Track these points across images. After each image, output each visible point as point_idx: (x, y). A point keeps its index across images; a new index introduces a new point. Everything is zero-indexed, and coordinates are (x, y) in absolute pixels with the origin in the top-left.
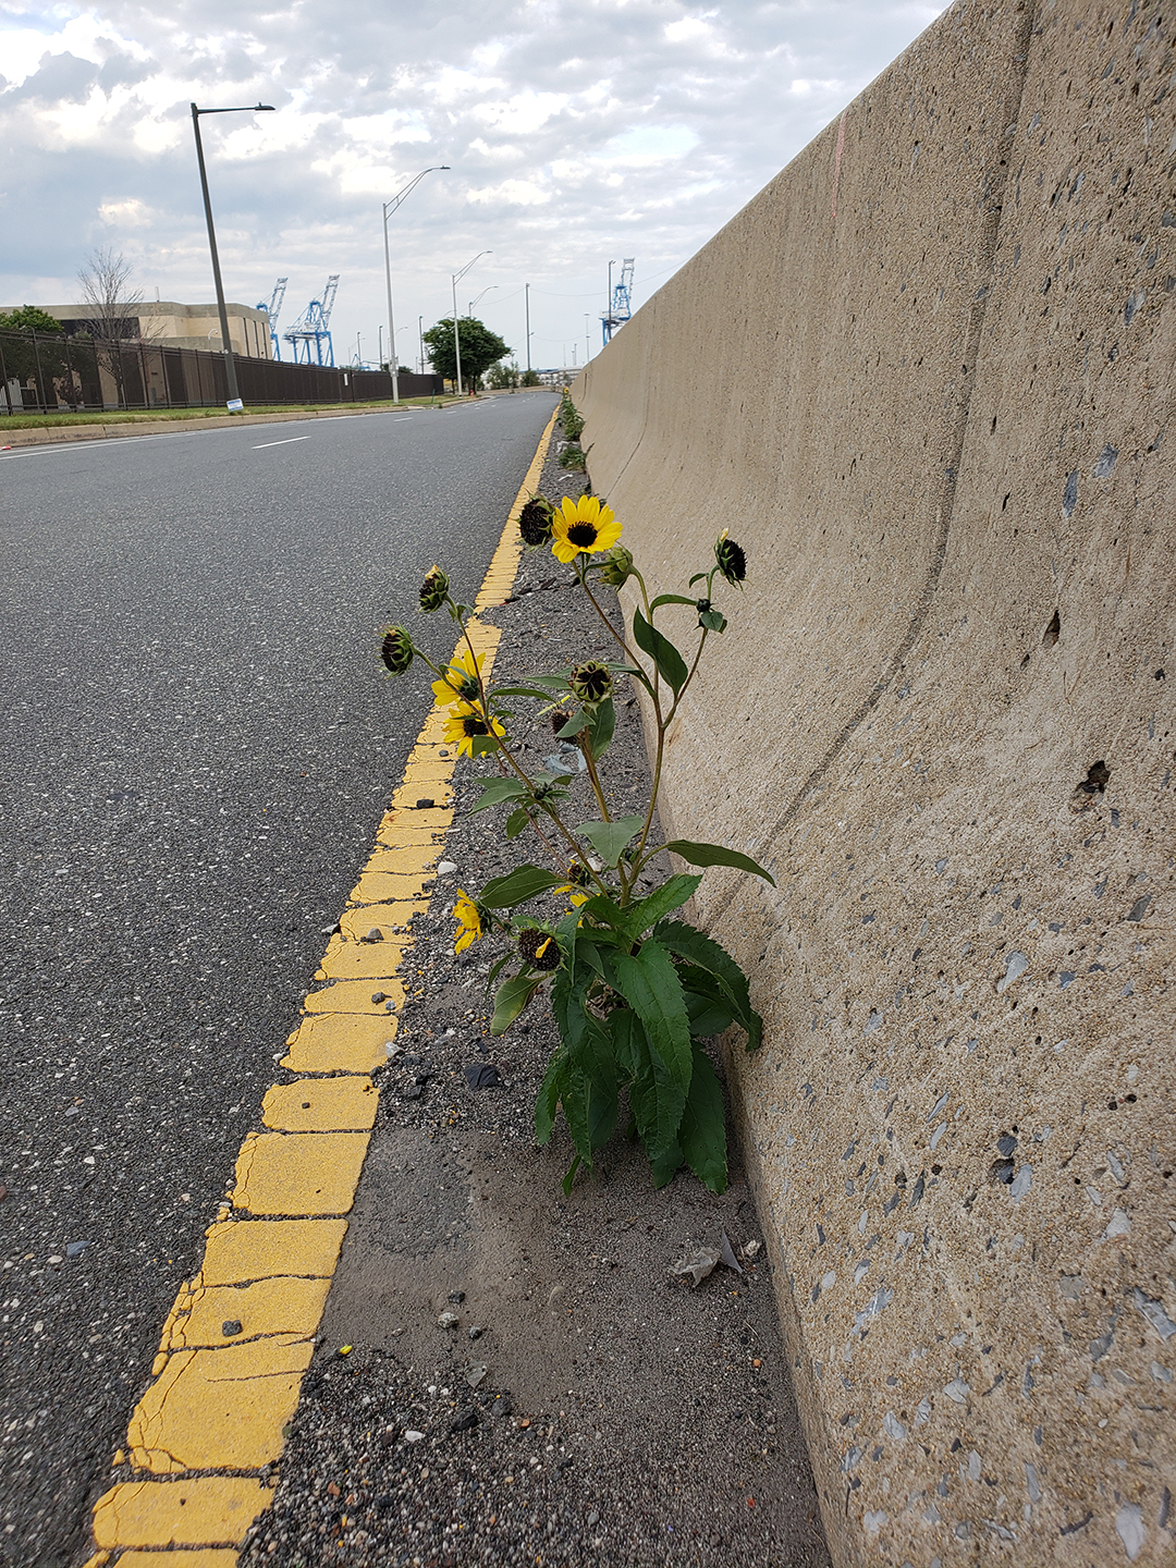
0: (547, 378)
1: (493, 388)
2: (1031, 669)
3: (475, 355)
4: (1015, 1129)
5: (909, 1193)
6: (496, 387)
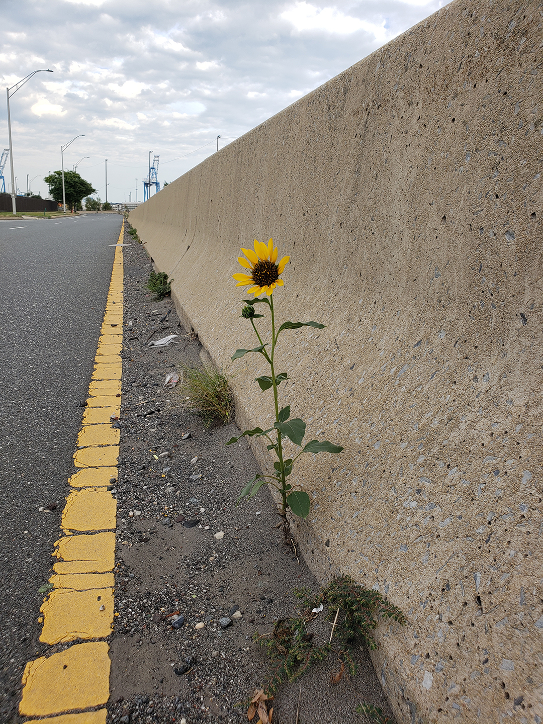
0: (116, 207)
1: (87, 210)
3: (75, 191)
6: (88, 209)
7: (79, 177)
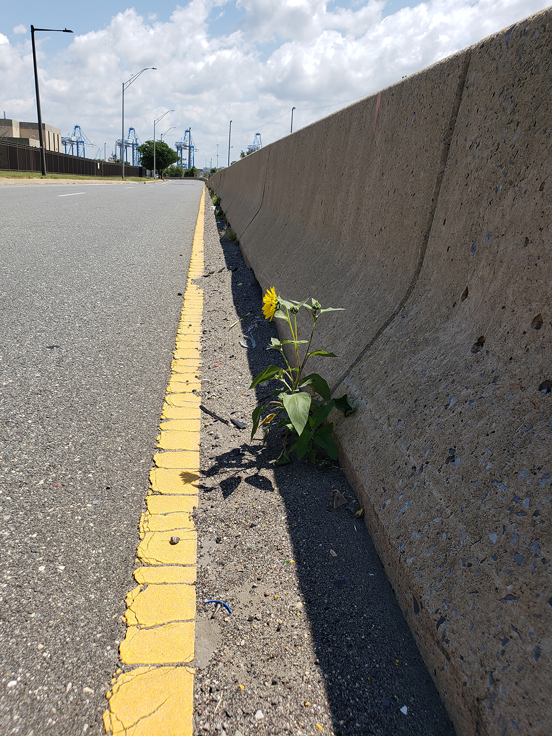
2: (457, 307)
3: (163, 159)
4: (455, 447)
5: (417, 472)
7: (167, 147)
